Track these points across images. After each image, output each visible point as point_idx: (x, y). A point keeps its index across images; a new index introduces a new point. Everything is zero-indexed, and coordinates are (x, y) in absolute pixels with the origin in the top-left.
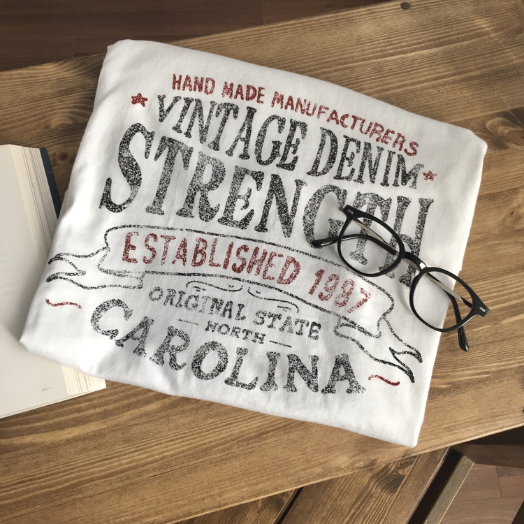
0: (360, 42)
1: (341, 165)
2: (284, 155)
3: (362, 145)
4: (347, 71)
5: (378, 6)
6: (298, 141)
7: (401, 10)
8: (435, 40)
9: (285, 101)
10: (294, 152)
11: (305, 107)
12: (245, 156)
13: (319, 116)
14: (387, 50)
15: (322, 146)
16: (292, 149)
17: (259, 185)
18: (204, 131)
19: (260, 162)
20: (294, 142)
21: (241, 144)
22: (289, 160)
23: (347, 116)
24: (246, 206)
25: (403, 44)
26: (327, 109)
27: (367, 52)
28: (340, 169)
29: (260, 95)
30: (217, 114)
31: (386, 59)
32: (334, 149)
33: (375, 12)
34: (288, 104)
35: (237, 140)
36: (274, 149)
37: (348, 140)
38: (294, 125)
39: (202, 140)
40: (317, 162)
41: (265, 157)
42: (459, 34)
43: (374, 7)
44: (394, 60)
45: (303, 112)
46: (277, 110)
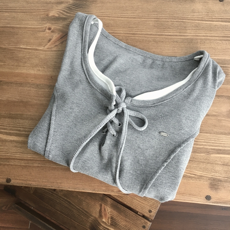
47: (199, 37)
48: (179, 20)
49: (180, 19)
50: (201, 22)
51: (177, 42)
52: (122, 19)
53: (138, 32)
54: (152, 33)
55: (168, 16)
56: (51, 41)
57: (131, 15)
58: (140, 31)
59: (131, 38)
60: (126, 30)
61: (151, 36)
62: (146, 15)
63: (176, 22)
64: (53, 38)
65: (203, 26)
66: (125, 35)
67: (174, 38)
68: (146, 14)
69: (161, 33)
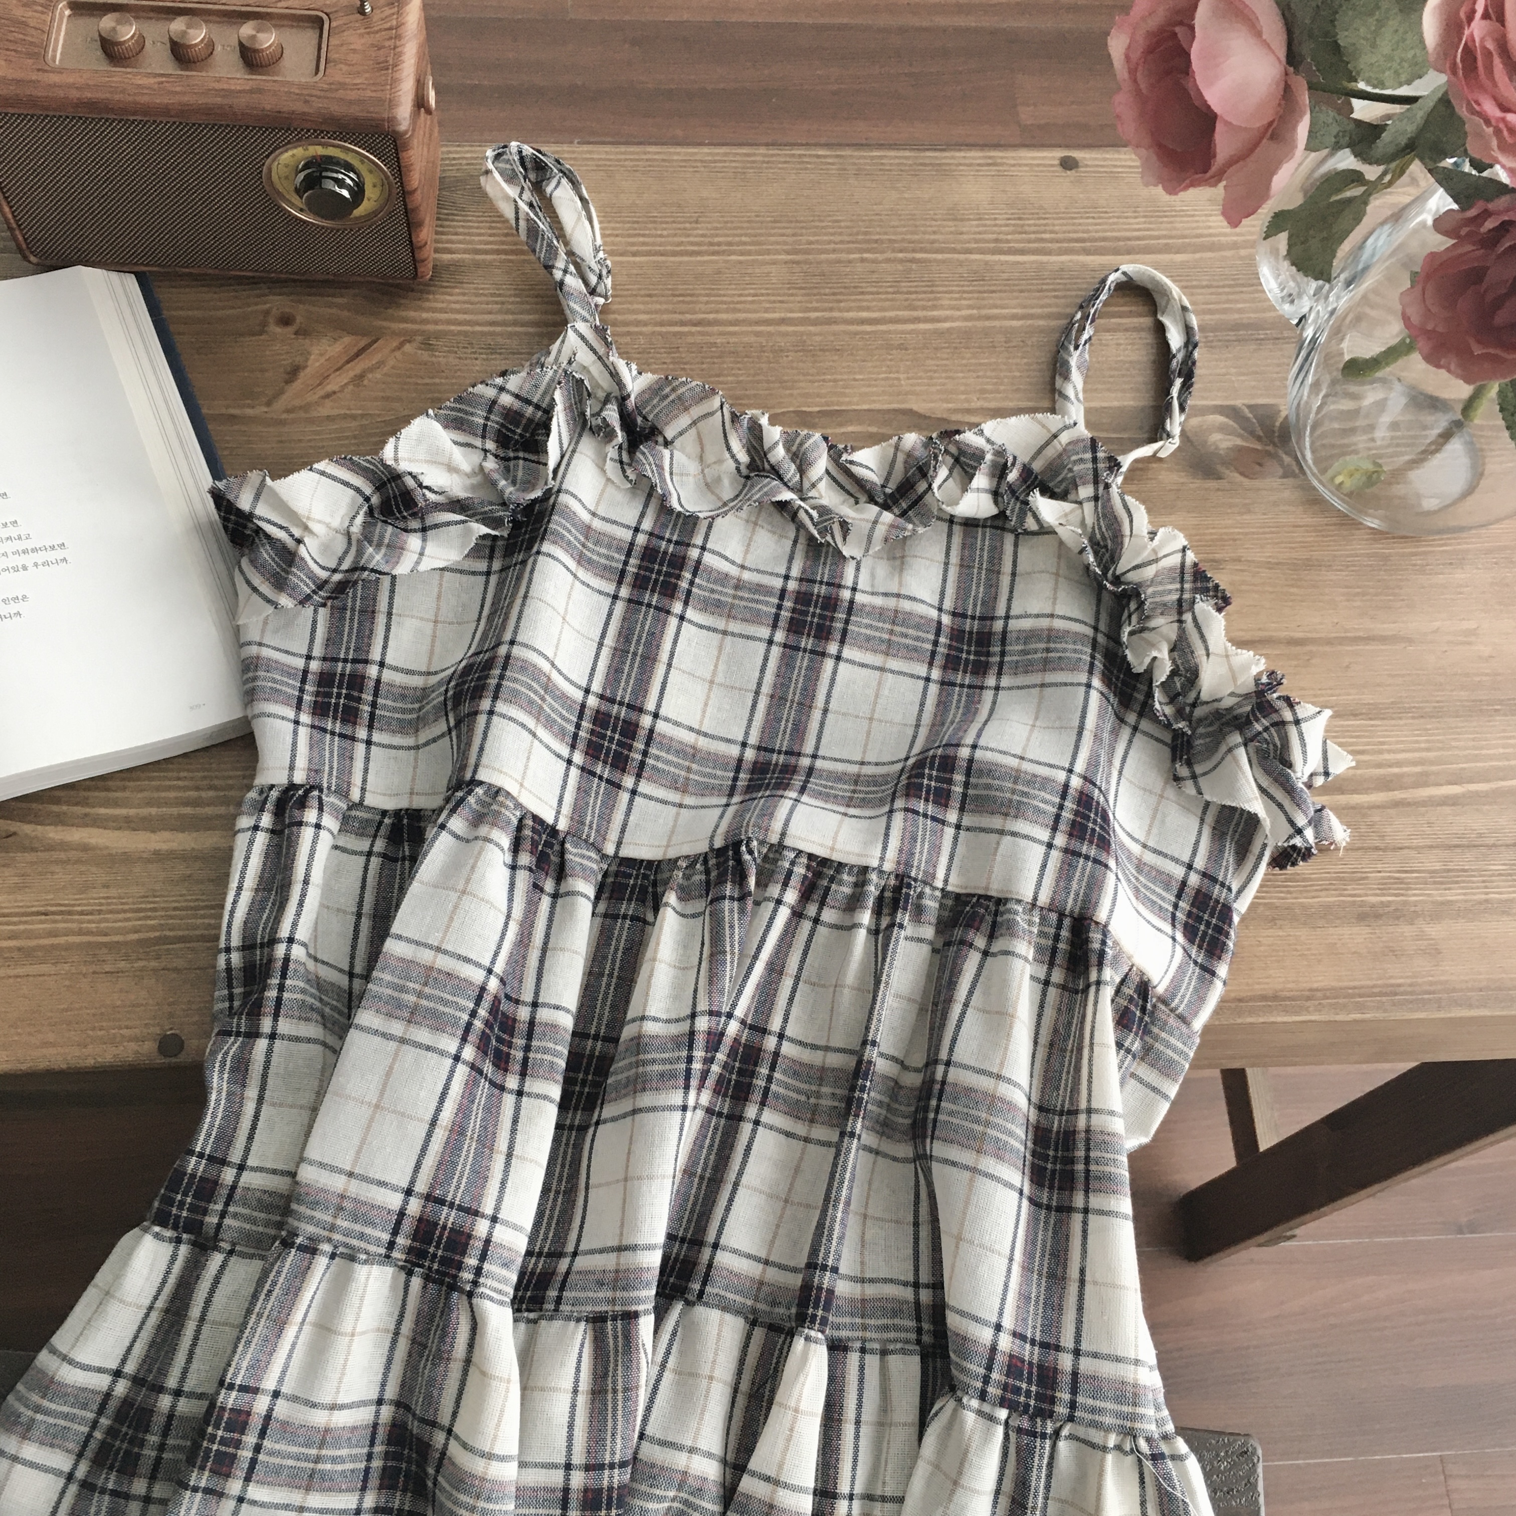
0: (954, 215)
4: (914, 266)
5: (1010, 154)
7: (1060, 169)
8: (1118, 239)
14: (1008, 241)
25: (1047, 236)
27: (965, 237)
31: (1003, 258)
33: (1002, 164)
42: (1171, 237)
43: (1000, 154)
44: (1018, 263)
47: (997, 323)
48: (901, 255)
49: (901, 251)
50: (996, 257)
51: (902, 347)
52: (637, 259)
53: (717, 312)
54: (783, 315)
55: (846, 238)
56: (302, 374)
57: (676, 239)
58: (727, 311)
59: (690, 339)
60: (664, 306)
61: (783, 328)
62: (744, 239)
63: (888, 260)
64: (307, 360)
65: (1005, 276)
66: (664, 329)
67: (889, 332)
68: (746, 235)
69: (827, 314)
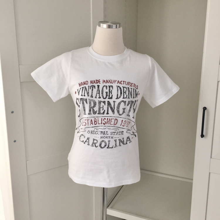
1: (124, 94)
2: (109, 95)
3: (127, 88)
6: (112, 90)
9: (106, 81)
10: (111, 94)
11: (111, 81)
12: (100, 98)
13: (115, 83)
15: (118, 90)
16: (111, 93)
17: (105, 104)
18: (88, 93)
19: (104, 98)
20: (111, 91)
21: (98, 95)
22: (110, 97)
23: (122, 81)
24: (103, 109)
26: (116, 81)
28: (124, 96)
29: (99, 82)
30: (90, 89)
32: (121, 90)
34: (107, 82)
35: (97, 94)
36: (106, 94)
37: (124, 87)
38: (109, 87)
39: (88, 96)
40: (118, 95)
41: (105, 97)
45: (111, 83)
46: (105, 84)
